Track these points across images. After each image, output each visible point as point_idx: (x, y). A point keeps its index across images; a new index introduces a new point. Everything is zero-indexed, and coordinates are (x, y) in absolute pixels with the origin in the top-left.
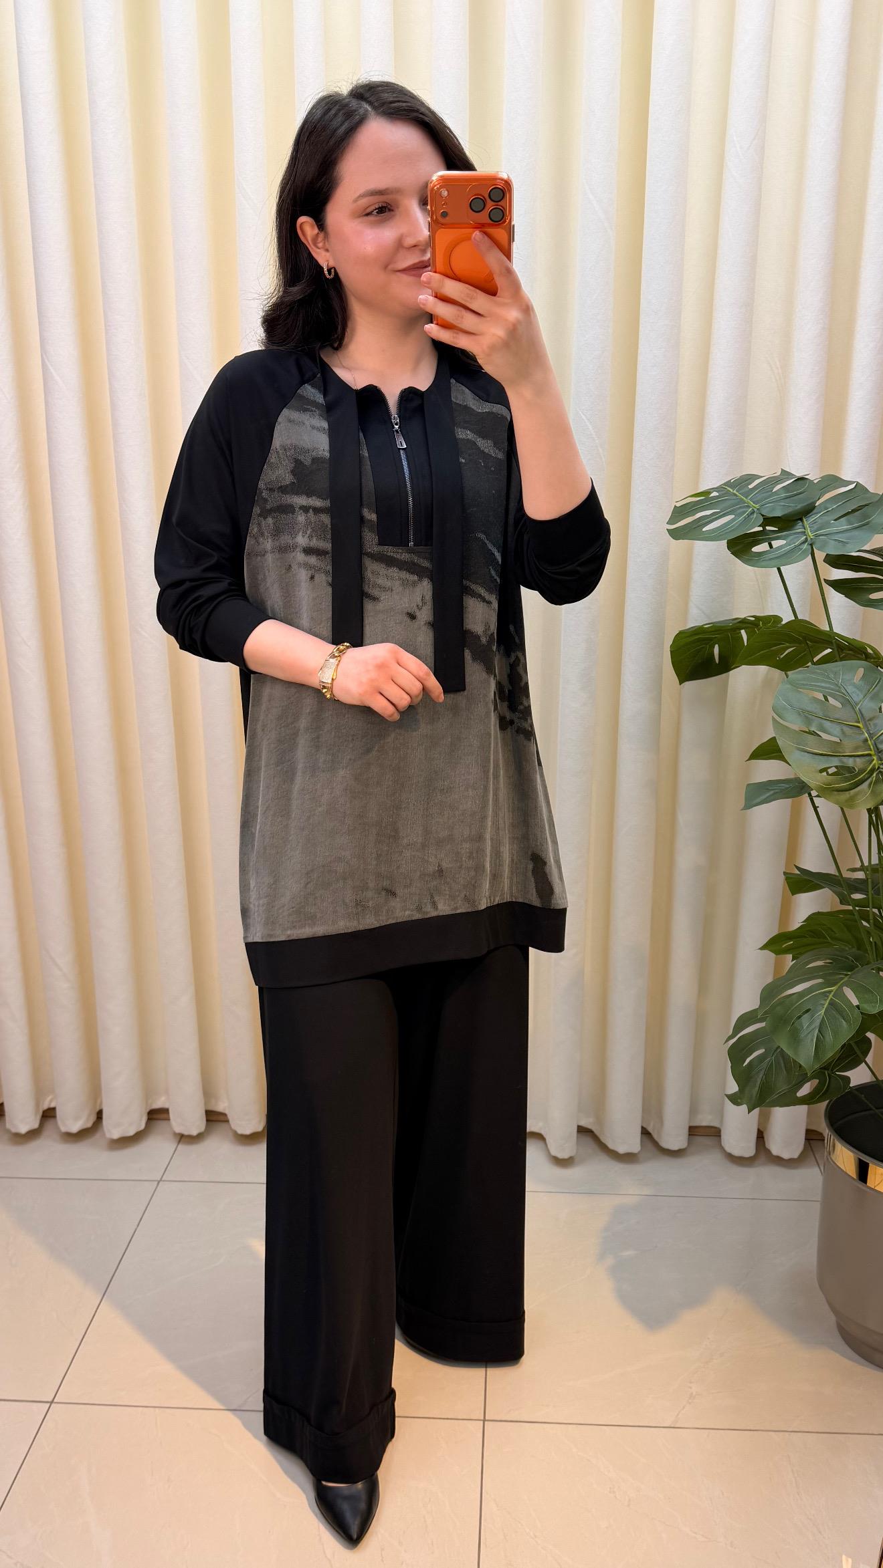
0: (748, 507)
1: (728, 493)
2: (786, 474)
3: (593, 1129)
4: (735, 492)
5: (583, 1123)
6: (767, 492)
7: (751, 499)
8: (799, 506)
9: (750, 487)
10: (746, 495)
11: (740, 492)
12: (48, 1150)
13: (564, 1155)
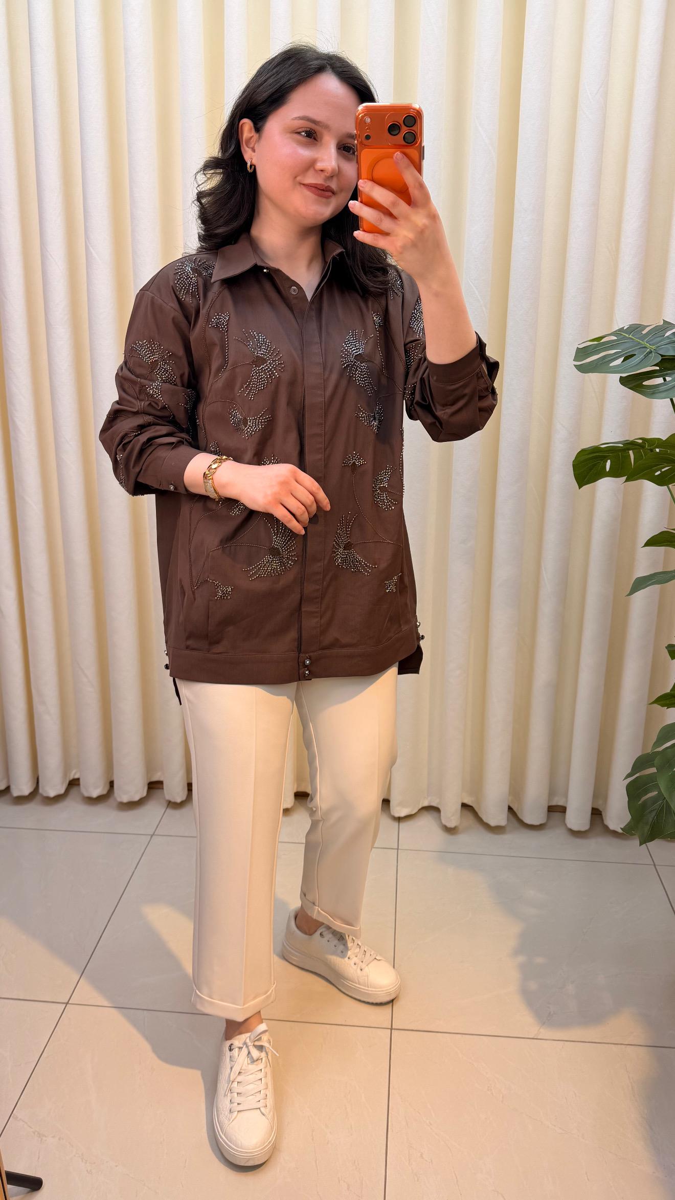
0: (646, 348)
1: (623, 337)
2: (668, 324)
3: (474, 806)
5: (466, 801)
6: (661, 336)
7: (646, 342)
9: (644, 332)
10: (641, 339)
12: (72, 809)
13: (451, 825)
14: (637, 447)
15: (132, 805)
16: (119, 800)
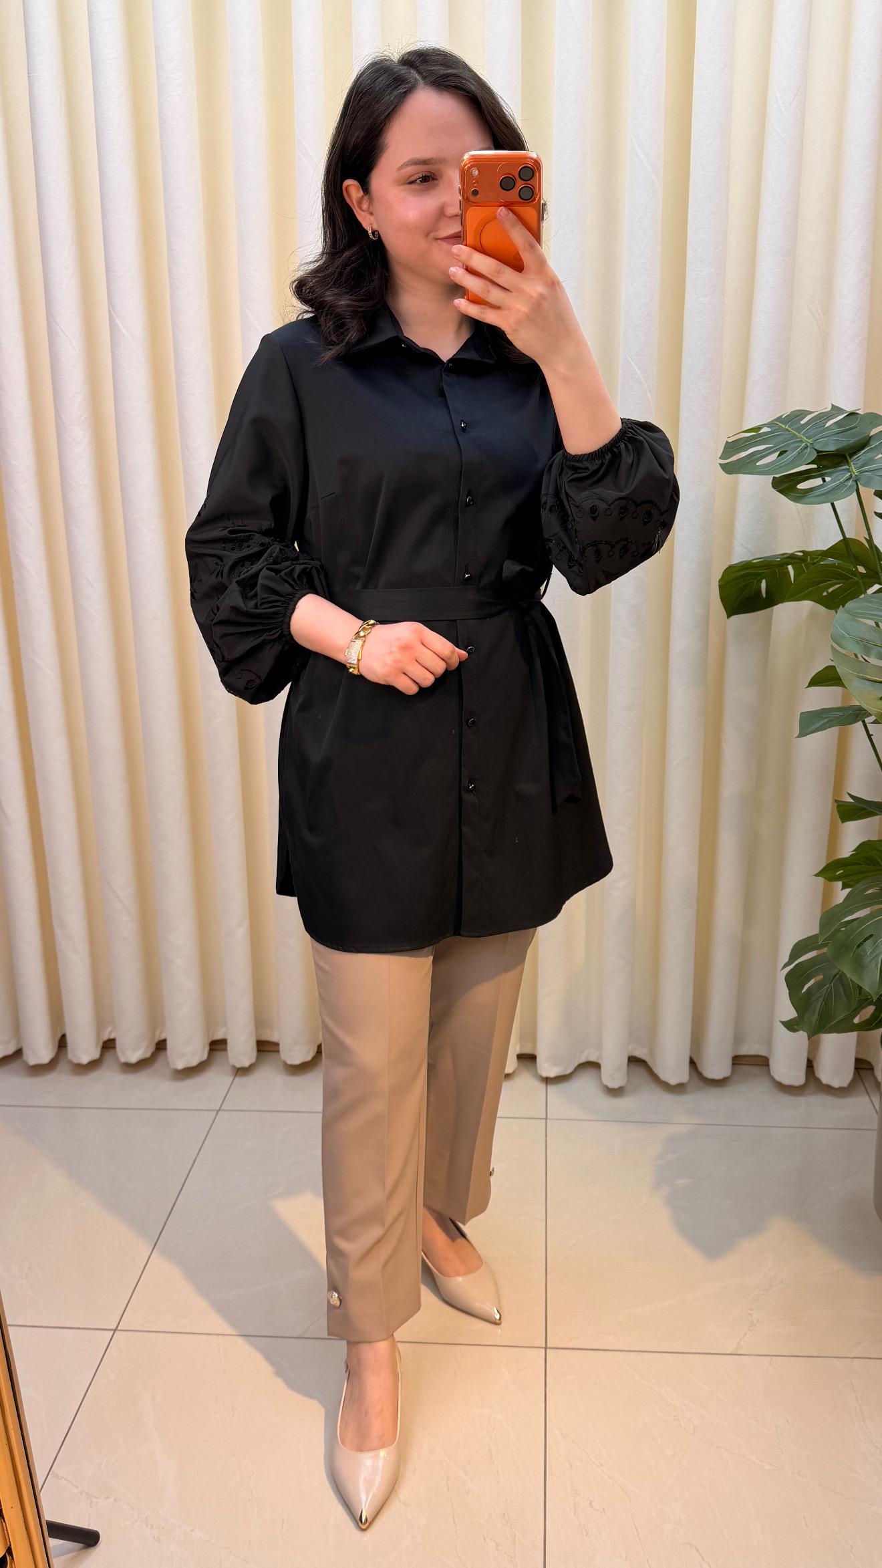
0: (801, 441)
1: (780, 428)
2: (836, 410)
3: (647, 1060)
4: (787, 427)
5: (634, 1054)
6: (821, 427)
7: (803, 435)
8: (852, 441)
9: (803, 422)
10: (799, 430)
11: (793, 427)
12: (108, 1080)
13: (614, 1084)
14: (797, 560)
15: (189, 1072)
16: (172, 1066)
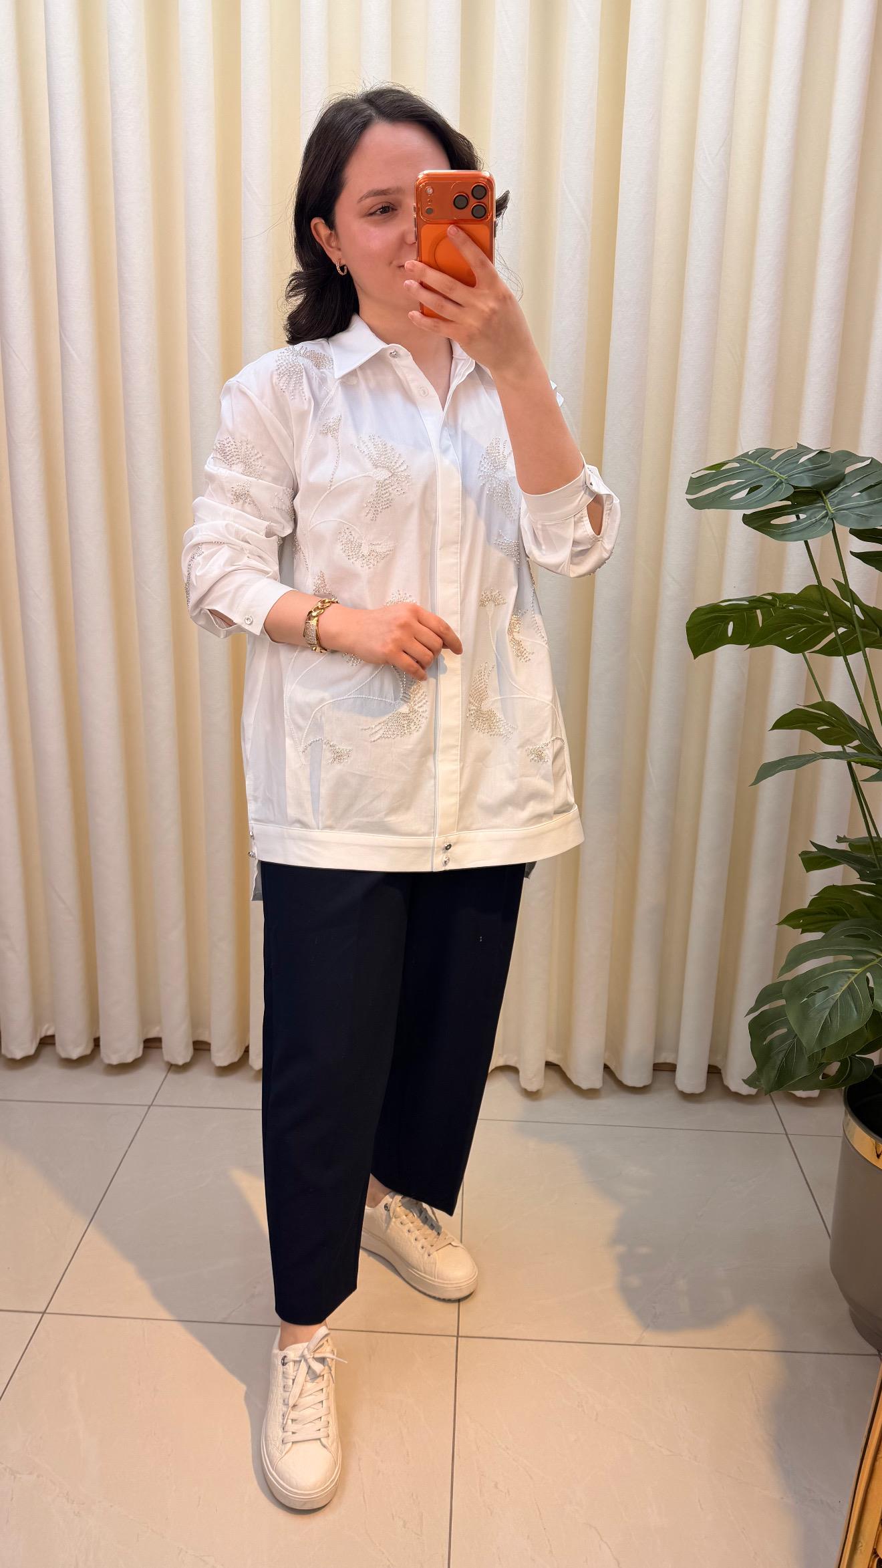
0: (776, 477)
1: (749, 464)
2: (805, 449)
3: (561, 1065)
4: (756, 463)
5: (551, 1059)
6: (793, 463)
7: (775, 470)
8: (827, 478)
9: (773, 458)
10: (770, 466)
11: (762, 463)
12: (46, 1074)
13: (532, 1087)
14: (766, 605)
15: (124, 1068)
16: (107, 1061)
